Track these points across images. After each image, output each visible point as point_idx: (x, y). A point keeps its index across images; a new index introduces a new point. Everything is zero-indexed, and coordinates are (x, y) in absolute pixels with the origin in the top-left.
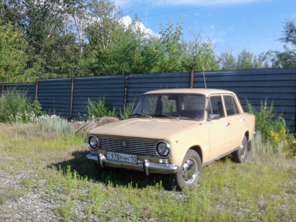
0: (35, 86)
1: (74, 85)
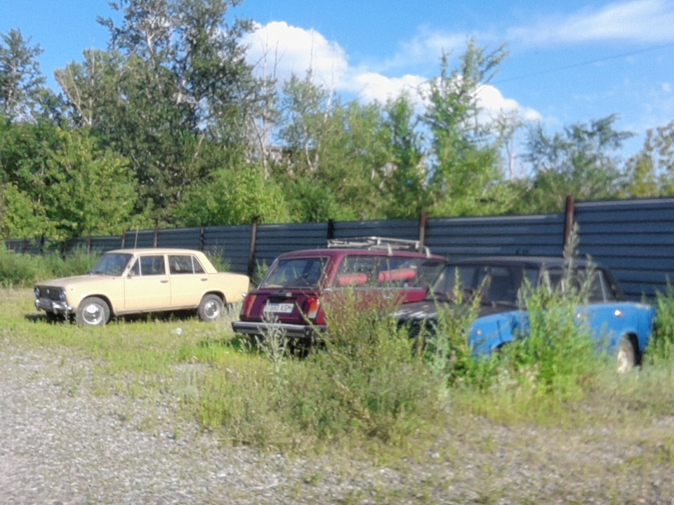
0: (121, 241)
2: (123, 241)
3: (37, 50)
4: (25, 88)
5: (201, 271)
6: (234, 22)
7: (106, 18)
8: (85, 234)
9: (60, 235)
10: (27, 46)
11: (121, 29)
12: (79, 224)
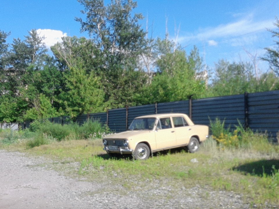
0: (106, 114)
1: (128, 112)
2: (107, 114)
3: (44, 38)
4: (40, 54)
5: (187, 125)
6: (134, 15)
7: (79, 18)
8: (85, 113)
9: (74, 114)
10: (39, 36)
11: (86, 22)
12: (82, 109)
